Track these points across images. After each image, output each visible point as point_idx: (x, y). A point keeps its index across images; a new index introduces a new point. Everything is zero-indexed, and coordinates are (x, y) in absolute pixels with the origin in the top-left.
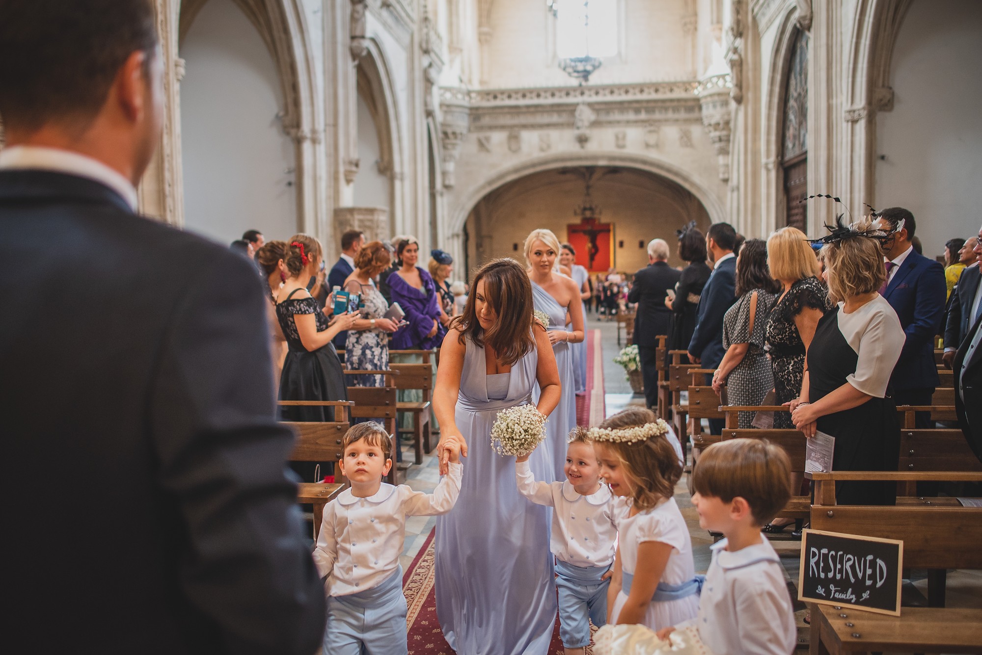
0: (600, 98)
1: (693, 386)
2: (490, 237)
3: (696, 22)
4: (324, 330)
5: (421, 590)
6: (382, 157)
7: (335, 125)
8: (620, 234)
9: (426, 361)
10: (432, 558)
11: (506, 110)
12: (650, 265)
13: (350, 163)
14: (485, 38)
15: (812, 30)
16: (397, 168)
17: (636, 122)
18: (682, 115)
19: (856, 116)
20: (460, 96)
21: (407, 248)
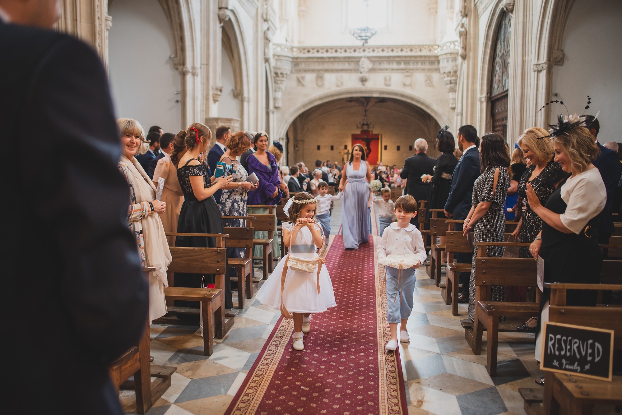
0: (375, 54)
1: (449, 231)
2: (303, 141)
3: (437, 8)
4: (209, 187)
5: (274, 361)
6: (236, 88)
7: (208, 65)
8: (385, 141)
9: (271, 212)
10: (279, 339)
11: (316, 60)
12: (416, 155)
13: (217, 89)
14: (302, 14)
15: (514, 12)
16: (246, 95)
17: (398, 70)
18: (427, 66)
19: (540, 68)
20: (286, 50)
21: (260, 139)
